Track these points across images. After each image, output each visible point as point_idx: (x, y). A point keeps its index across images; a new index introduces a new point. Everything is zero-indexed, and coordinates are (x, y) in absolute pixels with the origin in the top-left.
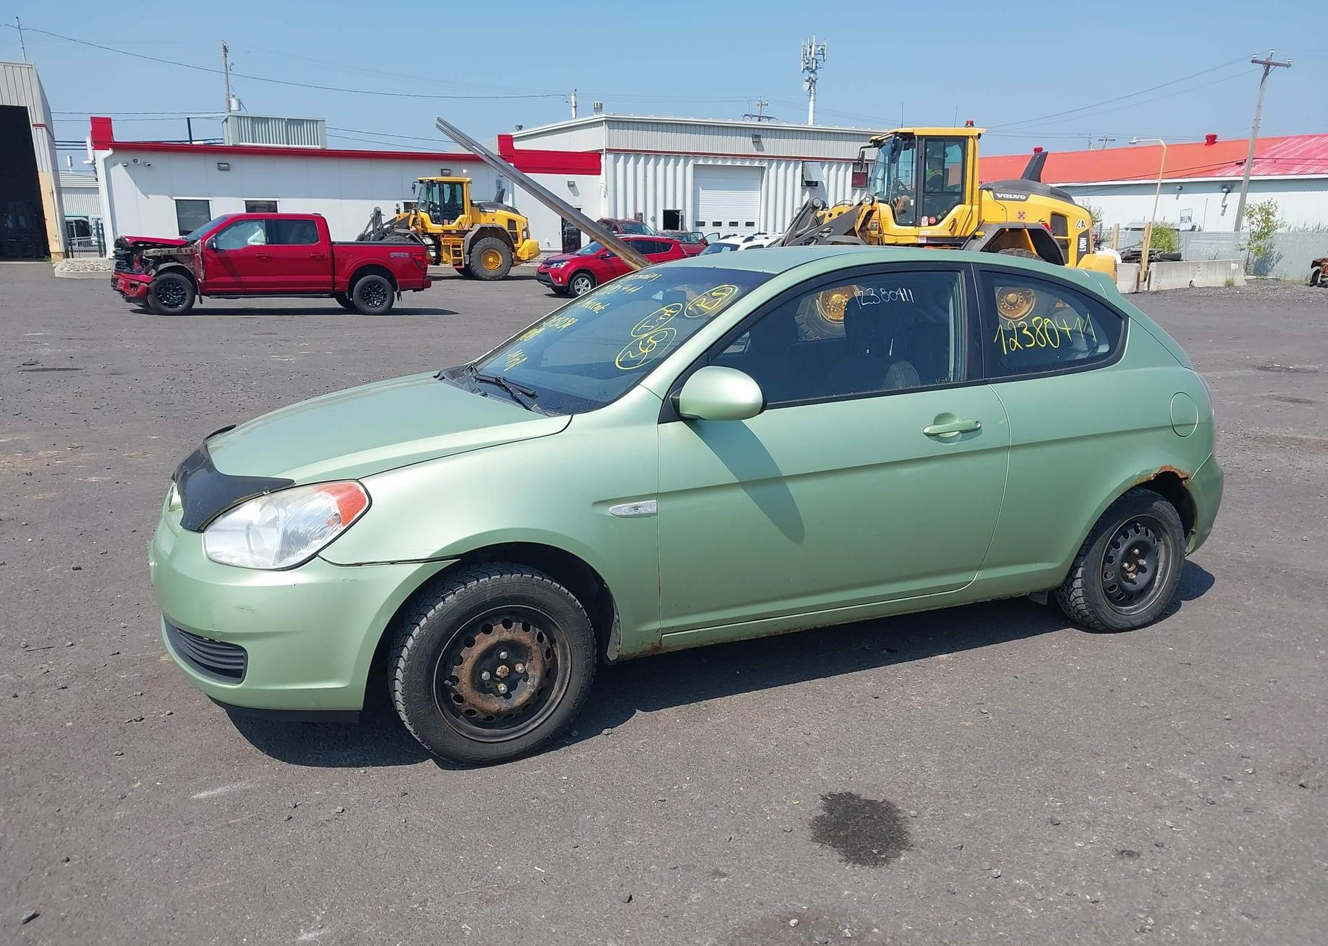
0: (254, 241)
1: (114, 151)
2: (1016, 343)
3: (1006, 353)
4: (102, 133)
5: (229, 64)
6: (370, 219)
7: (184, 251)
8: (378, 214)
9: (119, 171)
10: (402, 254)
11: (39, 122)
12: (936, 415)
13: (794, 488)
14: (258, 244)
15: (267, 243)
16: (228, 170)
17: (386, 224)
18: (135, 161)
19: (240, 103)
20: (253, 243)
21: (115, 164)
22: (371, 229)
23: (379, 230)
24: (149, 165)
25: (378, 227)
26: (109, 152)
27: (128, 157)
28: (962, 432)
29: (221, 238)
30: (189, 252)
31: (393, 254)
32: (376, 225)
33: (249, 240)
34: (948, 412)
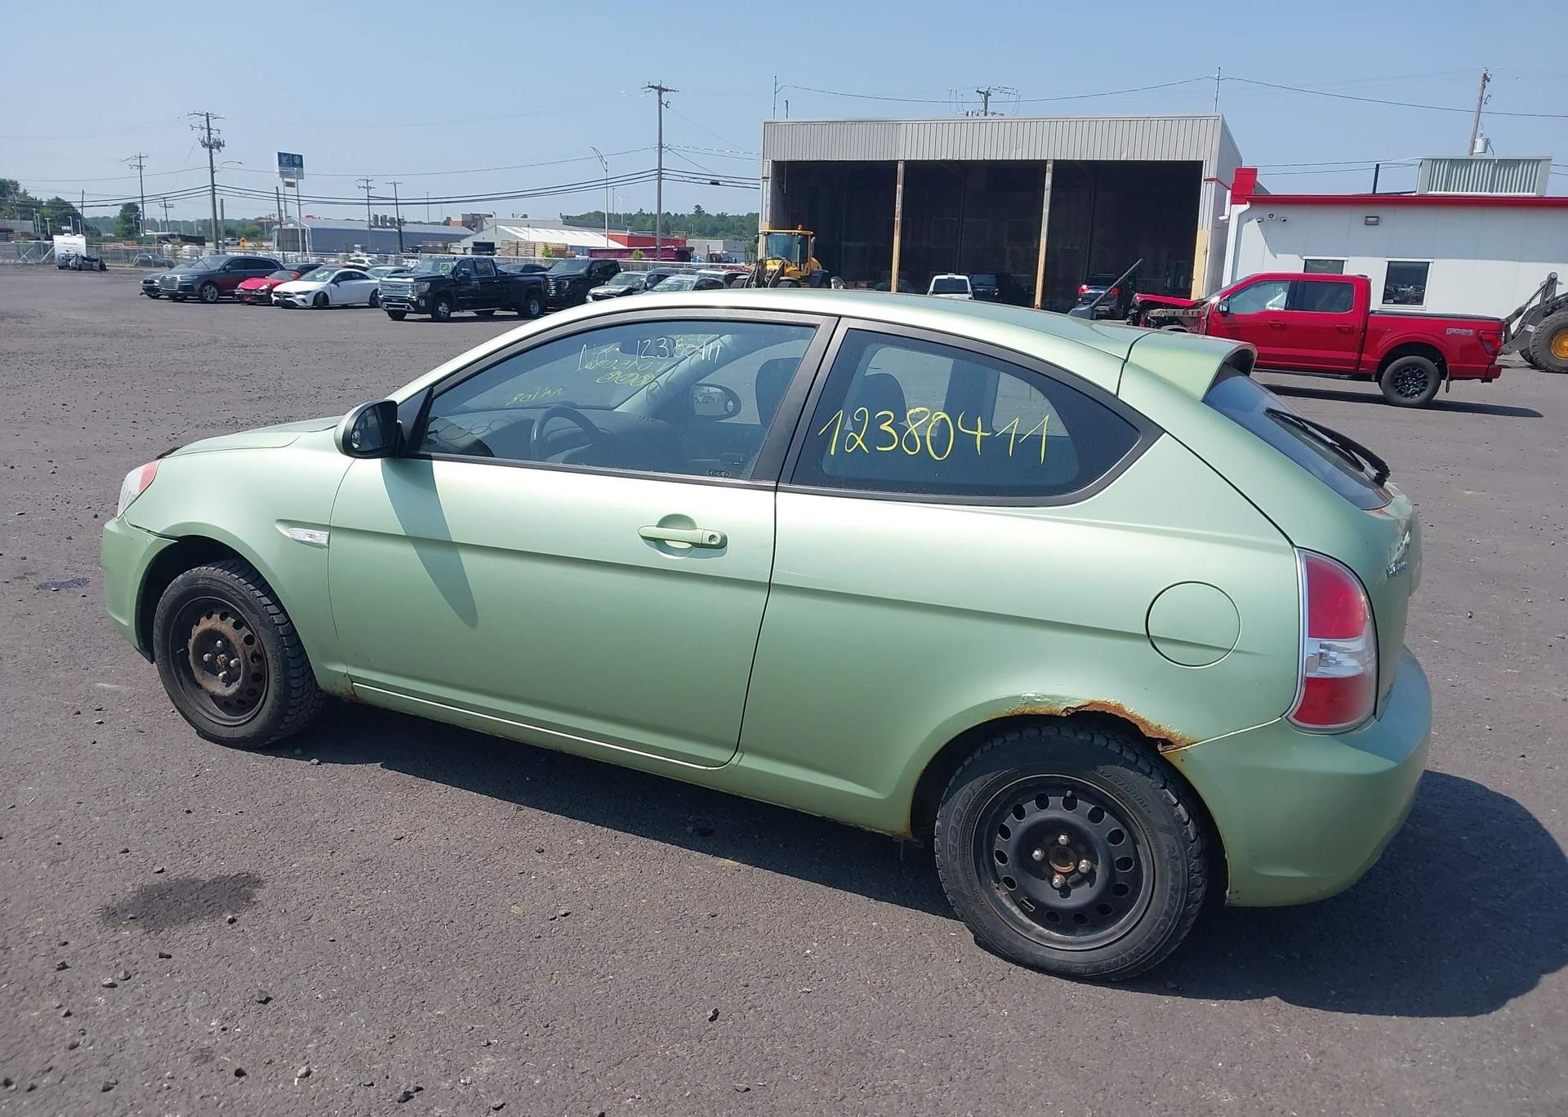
0: (1273, 306)
1: (1251, 205)
2: (859, 441)
3: (832, 453)
4: (1245, 187)
5: (1485, 97)
6: (1539, 288)
7: (1190, 313)
8: (1552, 281)
9: (1252, 228)
10: (1463, 331)
11: (1211, 176)
12: (663, 516)
13: (468, 560)
14: (1276, 309)
15: (1285, 309)
16: (1377, 224)
17: (1562, 296)
18: (1271, 216)
19: (1487, 143)
20: (1271, 308)
21: (1249, 220)
22: (1537, 301)
23: (1548, 302)
24: (1284, 221)
25: (1547, 299)
26: (1246, 207)
27: (1264, 212)
28: (695, 545)
29: (1235, 300)
30: (1195, 315)
31: (1450, 331)
32: (1546, 297)
33: (1270, 302)
34: (689, 515)
